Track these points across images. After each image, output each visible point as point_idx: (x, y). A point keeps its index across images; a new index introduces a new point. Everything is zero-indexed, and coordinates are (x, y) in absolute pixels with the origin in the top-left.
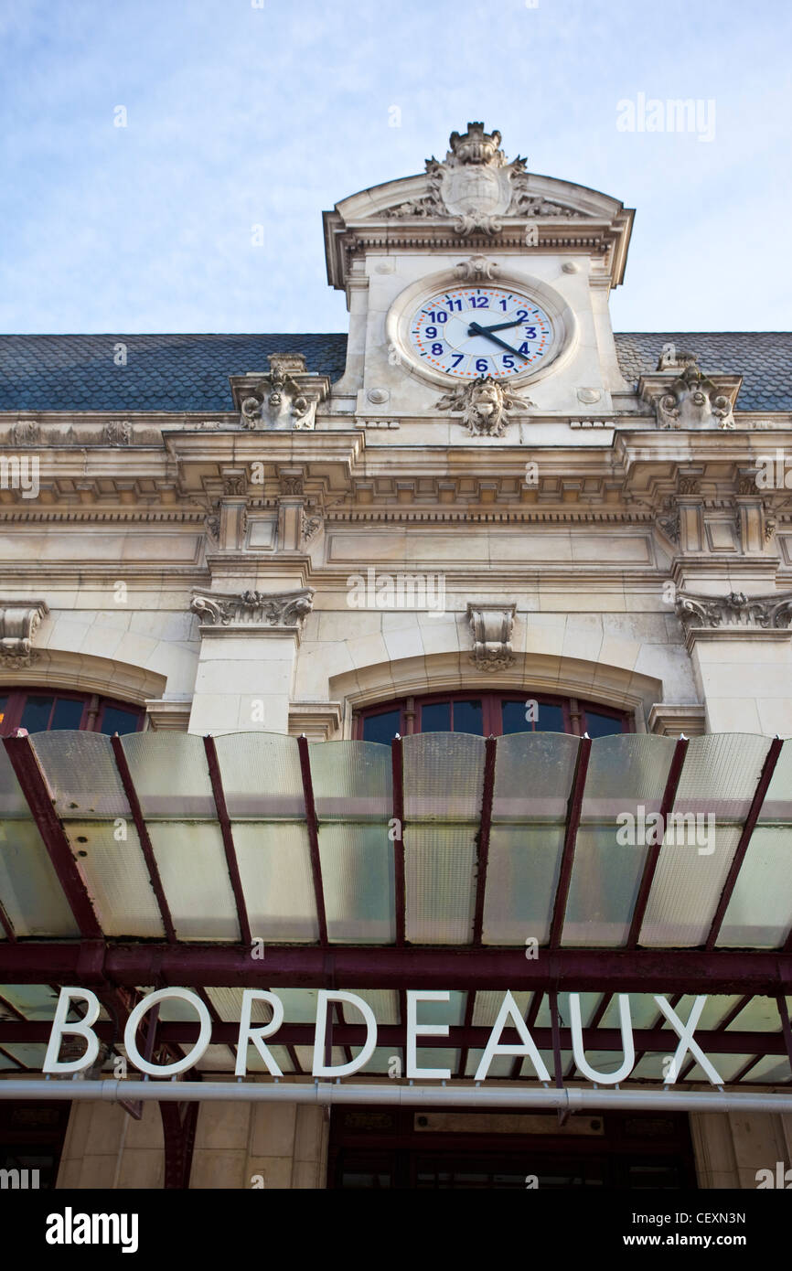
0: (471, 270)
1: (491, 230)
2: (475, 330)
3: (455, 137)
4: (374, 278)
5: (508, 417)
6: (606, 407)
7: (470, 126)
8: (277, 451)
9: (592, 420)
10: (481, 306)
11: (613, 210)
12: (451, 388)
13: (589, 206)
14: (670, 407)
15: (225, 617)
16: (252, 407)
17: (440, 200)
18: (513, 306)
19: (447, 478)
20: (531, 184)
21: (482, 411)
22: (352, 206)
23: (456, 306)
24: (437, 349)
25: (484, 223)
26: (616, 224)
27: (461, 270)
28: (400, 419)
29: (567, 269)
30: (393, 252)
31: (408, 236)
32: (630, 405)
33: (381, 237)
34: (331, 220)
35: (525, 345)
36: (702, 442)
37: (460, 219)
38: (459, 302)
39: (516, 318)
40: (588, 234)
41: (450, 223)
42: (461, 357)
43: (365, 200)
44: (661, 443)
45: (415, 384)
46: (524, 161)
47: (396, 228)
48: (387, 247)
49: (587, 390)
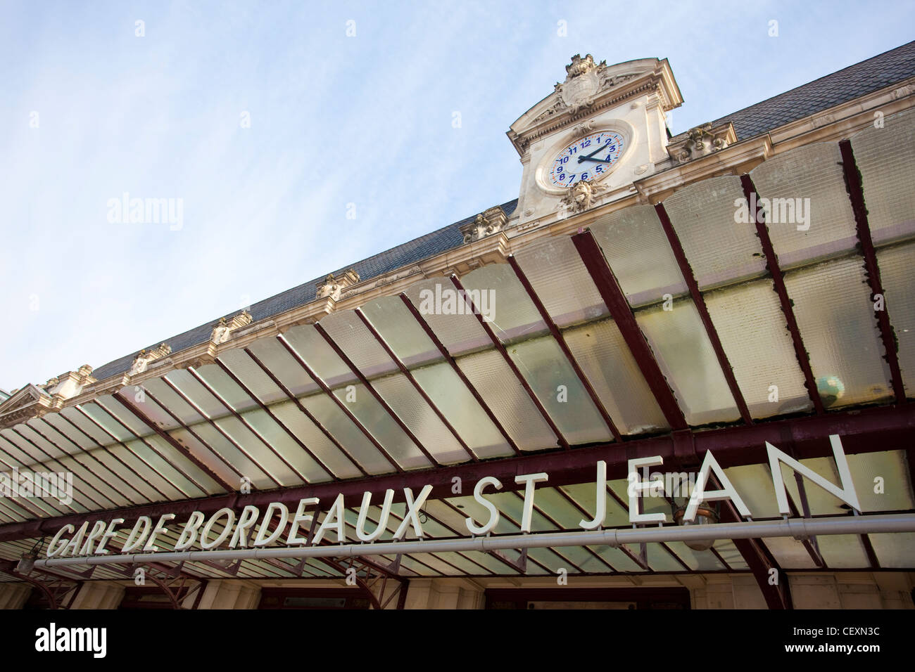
0: (579, 130)
1: (588, 105)
2: (582, 159)
3: (568, 68)
4: (532, 155)
5: (594, 198)
7: (572, 59)
10: (586, 146)
11: (654, 65)
12: (565, 194)
13: (641, 68)
14: (684, 158)
16: (468, 239)
17: (563, 102)
18: (603, 139)
20: (609, 72)
21: (578, 200)
22: (519, 124)
23: (573, 151)
24: (562, 177)
25: (583, 103)
26: (657, 71)
27: (575, 132)
28: (540, 220)
29: (633, 107)
30: (543, 137)
31: (548, 126)
33: (535, 132)
34: (511, 135)
35: (609, 156)
37: (571, 106)
38: (575, 149)
39: (605, 144)
40: (643, 83)
41: (567, 111)
42: (574, 176)
43: (525, 118)
44: (663, 180)
45: (548, 199)
46: (604, 62)
47: (541, 126)
48: (539, 136)
49: (640, 167)
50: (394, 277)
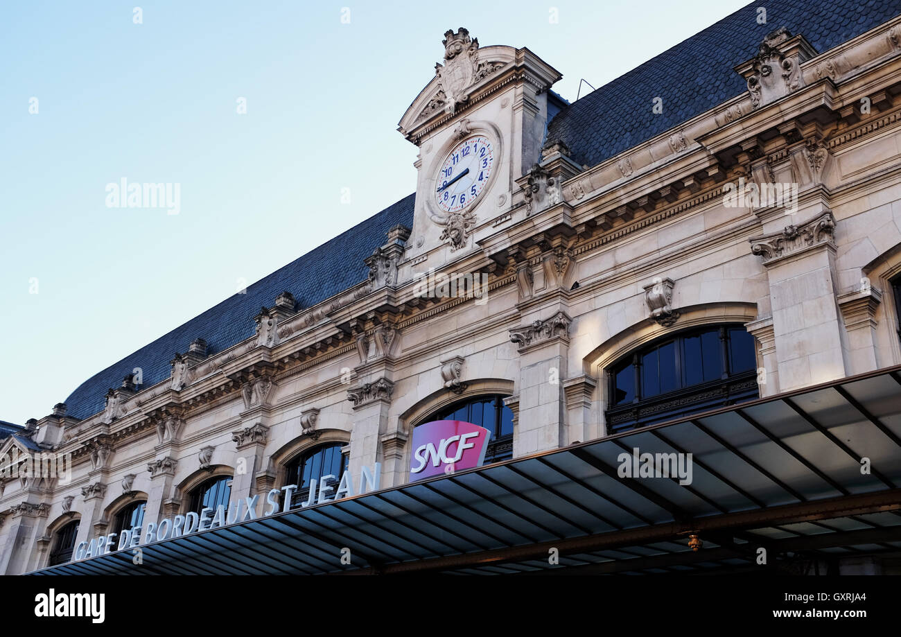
0: (458, 132)
1: (463, 101)
3: (445, 44)
4: (424, 158)
5: (466, 233)
6: (507, 207)
7: (447, 34)
8: (363, 308)
9: (501, 218)
10: (467, 154)
12: (445, 224)
13: (506, 57)
14: (528, 197)
15: (361, 399)
16: (371, 274)
17: (444, 91)
18: (479, 146)
20: (482, 54)
23: (456, 160)
24: (446, 196)
27: (455, 135)
28: (428, 253)
29: (503, 106)
30: (432, 135)
31: (434, 123)
32: (517, 199)
33: (423, 130)
35: (482, 174)
36: (514, 232)
37: (450, 101)
38: (457, 157)
40: (510, 74)
41: (447, 106)
42: (455, 196)
43: (411, 112)
45: (433, 227)
46: (477, 40)
47: (426, 123)
48: (428, 134)
49: (501, 196)
50: (320, 311)
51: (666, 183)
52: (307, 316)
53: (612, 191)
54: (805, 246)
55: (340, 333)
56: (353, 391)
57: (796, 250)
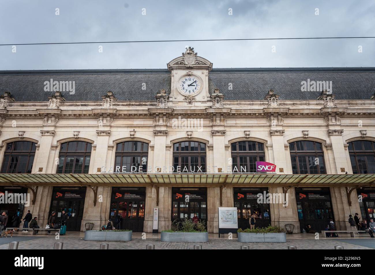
0: (189, 74)
1: (191, 67)
2: (189, 85)
3: (187, 49)
4: (175, 75)
5: (193, 102)
6: (206, 99)
7: (189, 48)
9: (204, 102)
10: (190, 80)
11: (210, 63)
12: (186, 96)
13: (206, 62)
14: (214, 100)
15: (157, 134)
16: (159, 101)
17: (184, 61)
18: (194, 80)
19: (184, 113)
20: (198, 58)
21: (189, 101)
22: (171, 62)
24: (184, 88)
25: (191, 65)
26: (210, 65)
27: (187, 74)
28: (179, 102)
29: (203, 73)
31: (180, 68)
32: (209, 99)
35: (196, 88)
37: (187, 65)
38: (187, 79)
40: (206, 67)
41: (186, 66)
42: (187, 90)
43: (173, 61)
45: (180, 96)
46: (197, 54)
47: (178, 67)
48: (176, 69)
49: (204, 96)
50: (134, 103)
51: (253, 112)
52: (128, 103)
53: (241, 110)
54: (279, 134)
55: (149, 114)
56: (155, 131)
57: (277, 134)
